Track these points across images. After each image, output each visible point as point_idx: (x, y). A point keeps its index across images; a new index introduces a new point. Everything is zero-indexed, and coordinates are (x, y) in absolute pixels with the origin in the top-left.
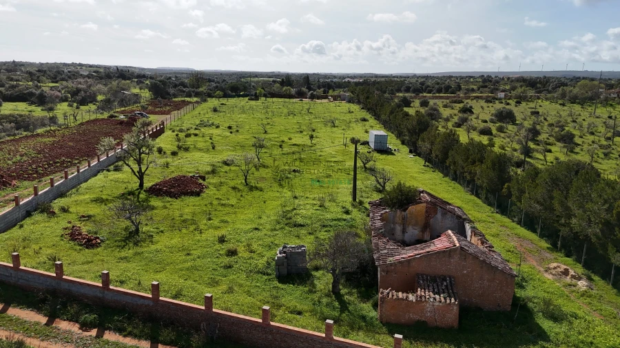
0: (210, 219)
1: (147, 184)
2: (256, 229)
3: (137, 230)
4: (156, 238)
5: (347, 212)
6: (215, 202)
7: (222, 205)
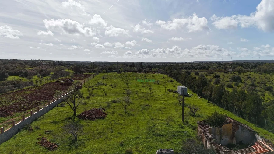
0: (112, 132)
1: (78, 113)
2: (138, 138)
3: (76, 139)
4: (86, 143)
5: (183, 128)
6: (113, 122)
7: (117, 124)
